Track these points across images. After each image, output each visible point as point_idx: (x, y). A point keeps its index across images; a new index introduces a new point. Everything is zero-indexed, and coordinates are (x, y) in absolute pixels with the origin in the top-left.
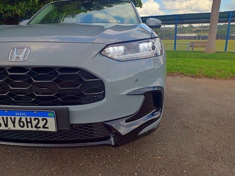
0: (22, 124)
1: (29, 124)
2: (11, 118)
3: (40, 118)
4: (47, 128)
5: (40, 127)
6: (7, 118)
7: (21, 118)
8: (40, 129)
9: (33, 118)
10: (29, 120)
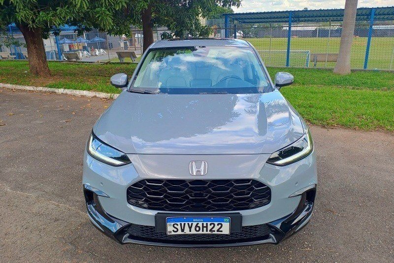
0: (198, 229)
1: (205, 229)
2: (188, 224)
3: (216, 223)
4: (222, 231)
5: (214, 231)
6: (185, 224)
7: (198, 224)
8: (214, 233)
9: (209, 223)
10: (205, 225)
